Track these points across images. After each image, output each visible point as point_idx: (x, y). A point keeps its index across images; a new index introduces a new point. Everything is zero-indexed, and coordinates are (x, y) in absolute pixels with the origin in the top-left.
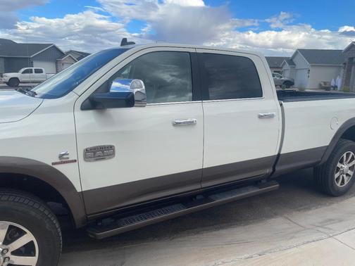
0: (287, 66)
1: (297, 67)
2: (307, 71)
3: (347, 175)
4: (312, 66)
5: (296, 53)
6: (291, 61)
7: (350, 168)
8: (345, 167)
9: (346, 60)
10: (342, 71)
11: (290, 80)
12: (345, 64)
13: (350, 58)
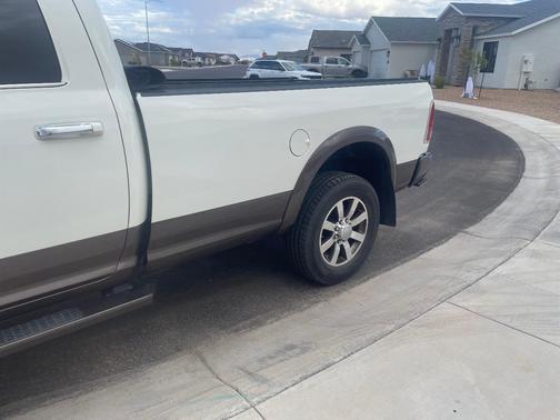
0: (358, 46)
1: (373, 47)
2: (384, 54)
3: (351, 241)
4: (392, 44)
5: (370, 24)
6: (363, 37)
7: (356, 229)
8: (345, 227)
9: (442, 35)
10: (437, 53)
11: (362, 68)
12: (439, 40)
13: (447, 31)
